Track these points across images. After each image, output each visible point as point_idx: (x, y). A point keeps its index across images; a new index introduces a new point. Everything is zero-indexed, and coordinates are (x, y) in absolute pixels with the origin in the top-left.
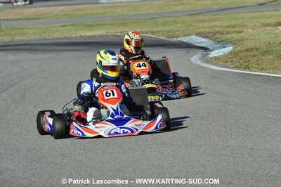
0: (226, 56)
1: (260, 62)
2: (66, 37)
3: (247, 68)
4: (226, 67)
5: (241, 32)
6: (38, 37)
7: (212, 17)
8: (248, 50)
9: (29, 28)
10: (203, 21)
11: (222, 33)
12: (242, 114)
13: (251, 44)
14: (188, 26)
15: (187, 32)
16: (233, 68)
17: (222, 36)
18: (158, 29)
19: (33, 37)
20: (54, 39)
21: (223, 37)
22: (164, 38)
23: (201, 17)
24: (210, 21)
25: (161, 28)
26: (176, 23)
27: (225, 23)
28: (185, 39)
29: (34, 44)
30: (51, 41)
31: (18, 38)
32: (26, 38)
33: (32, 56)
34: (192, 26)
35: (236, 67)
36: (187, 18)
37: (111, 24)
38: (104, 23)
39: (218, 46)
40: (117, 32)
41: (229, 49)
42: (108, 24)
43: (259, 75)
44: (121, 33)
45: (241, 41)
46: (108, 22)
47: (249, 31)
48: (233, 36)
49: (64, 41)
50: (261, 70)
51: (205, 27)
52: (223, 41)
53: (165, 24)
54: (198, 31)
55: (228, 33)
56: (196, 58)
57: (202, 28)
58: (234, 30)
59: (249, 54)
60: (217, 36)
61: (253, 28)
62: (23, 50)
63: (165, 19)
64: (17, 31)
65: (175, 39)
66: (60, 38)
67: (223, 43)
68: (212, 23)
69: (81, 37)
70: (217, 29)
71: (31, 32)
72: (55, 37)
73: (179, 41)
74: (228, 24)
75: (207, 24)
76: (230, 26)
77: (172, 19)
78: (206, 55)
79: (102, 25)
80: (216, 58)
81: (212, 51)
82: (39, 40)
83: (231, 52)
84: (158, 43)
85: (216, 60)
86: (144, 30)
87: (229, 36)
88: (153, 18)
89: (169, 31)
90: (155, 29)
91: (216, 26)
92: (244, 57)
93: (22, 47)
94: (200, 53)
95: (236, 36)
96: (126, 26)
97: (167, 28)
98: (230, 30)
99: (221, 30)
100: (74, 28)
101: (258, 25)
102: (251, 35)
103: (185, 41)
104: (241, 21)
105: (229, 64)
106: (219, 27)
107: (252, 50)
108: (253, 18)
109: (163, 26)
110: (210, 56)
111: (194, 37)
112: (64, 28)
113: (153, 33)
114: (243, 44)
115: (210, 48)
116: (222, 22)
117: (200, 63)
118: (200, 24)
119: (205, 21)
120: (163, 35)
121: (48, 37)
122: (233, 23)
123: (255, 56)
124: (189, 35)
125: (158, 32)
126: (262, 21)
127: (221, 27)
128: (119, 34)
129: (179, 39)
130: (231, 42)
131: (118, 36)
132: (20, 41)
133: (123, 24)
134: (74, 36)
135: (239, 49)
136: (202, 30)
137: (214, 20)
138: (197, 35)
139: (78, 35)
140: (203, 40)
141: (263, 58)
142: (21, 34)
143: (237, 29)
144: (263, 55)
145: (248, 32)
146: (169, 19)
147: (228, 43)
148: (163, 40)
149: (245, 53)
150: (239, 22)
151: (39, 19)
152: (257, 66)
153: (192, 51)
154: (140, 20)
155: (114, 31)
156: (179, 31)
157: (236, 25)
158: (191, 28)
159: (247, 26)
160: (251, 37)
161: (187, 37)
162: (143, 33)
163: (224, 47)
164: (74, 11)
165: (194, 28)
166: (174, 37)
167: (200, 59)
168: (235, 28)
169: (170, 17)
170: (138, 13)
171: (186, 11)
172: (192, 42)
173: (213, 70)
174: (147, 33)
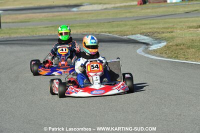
0: (161, 49)
1: (186, 54)
2: (47, 35)
3: (176, 57)
4: (162, 57)
5: (172, 32)
6: (28, 35)
7: (152, 22)
8: (177, 45)
9: (22, 29)
10: (144, 24)
11: (159, 33)
12: (173, 91)
13: (179, 41)
14: (135, 28)
15: (134, 32)
16: (166, 58)
17: (158, 35)
18: (113, 30)
19: (24, 35)
20: (39, 36)
21: (160, 36)
22: (117, 36)
23: (144, 22)
24: (150, 24)
25: (116, 29)
26: (126, 25)
27: (161, 26)
28: (133, 37)
29: (25, 40)
30: (38, 38)
31: (14, 36)
32: (19, 36)
33: (24, 48)
34: (138, 28)
35: (169, 57)
37: (80, 26)
38: (74, 25)
39: (156, 42)
40: (84, 32)
41: (163, 44)
42: (78, 26)
43: (185, 63)
45: (172, 38)
46: (78, 25)
47: (178, 31)
48: (166, 35)
49: (47, 37)
50: (187, 59)
51: (147, 28)
52: (159, 38)
53: (118, 26)
54: (142, 31)
55: (163, 33)
56: (140, 50)
57: (145, 29)
58: (168, 30)
59: (178, 47)
60: (155, 35)
61: (181, 29)
62: (17, 44)
63: (118, 23)
64: (13, 30)
65: (125, 37)
66: (44, 36)
67: (159, 40)
68: (151, 26)
70: (155, 30)
71: (23, 31)
72: (40, 35)
73: (128, 38)
74: (163, 26)
75: (148, 26)
76: (164, 28)
78: (147, 48)
80: (154, 51)
81: (152, 45)
82: (29, 37)
83: (165, 46)
84: (113, 40)
85: (154, 52)
86: (103, 30)
87: (164, 35)
88: (110, 22)
89: (121, 31)
90: (111, 30)
91: (154, 28)
92: (174, 50)
93: (16, 42)
94: (143, 46)
95: (169, 35)
96: (90, 27)
97: (119, 29)
98: (165, 30)
99: (158, 30)
100: (53, 29)
101: (184, 27)
102: (180, 34)
103: (132, 38)
104: (172, 24)
105: (164, 55)
106: (156, 28)
107: (180, 45)
108: (181, 22)
109: (117, 27)
110: (151, 49)
111: (139, 35)
112: (47, 29)
113: (110, 32)
114: (174, 41)
115: (150, 43)
116: (159, 25)
117: (143, 54)
118: (143, 26)
119: (147, 24)
120: (116, 34)
121: (35, 35)
122: (166, 26)
123: (182, 49)
124: (135, 34)
125: (113, 32)
126: (187, 24)
127: (159, 28)
128: (86, 33)
129: (128, 37)
130: (165, 39)
132: (15, 38)
133: (88, 26)
134: (53, 34)
135: (171, 44)
136: (144, 31)
137: (153, 24)
138: (141, 34)
140: (146, 37)
141: (188, 50)
142: (16, 33)
143: (169, 30)
144: (188, 49)
146: (121, 23)
147: (163, 40)
148: (116, 38)
149: (175, 47)
150: (171, 25)
151: (29, 22)
152: (183, 57)
153: (137, 45)
154: (100, 23)
155: (82, 31)
156: (128, 31)
157: (169, 27)
158: (137, 29)
159: (177, 28)
160: (180, 36)
161: (134, 36)
162: (103, 32)
163: (160, 43)
164: (54, 16)
165: (139, 29)
166: (125, 35)
167: (143, 51)
168: (168, 29)
169: (122, 21)
170: (99, 18)
171: (133, 17)
172: (138, 39)
173: (152, 59)
174: (105, 32)
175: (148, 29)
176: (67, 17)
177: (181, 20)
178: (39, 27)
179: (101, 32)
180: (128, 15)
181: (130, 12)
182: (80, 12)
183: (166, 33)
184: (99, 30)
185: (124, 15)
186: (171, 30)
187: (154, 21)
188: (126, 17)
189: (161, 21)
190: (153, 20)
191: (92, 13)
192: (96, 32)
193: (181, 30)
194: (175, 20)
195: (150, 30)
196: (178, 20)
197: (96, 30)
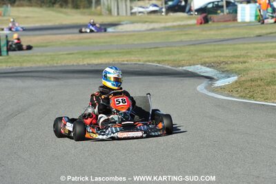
0: (231, 85)
1: (265, 92)
2: (73, 65)
3: (252, 97)
4: (232, 96)
5: (245, 62)
6: (46, 63)
7: (217, 47)
8: (252, 80)
9: (37, 56)
10: (207, 51)
11: (226, 63)
13: (256, 75)
14: (193, 56)
15: (192, 62)
16: (238, 98)
17: (226, 66)
18: (164, 59)
19: (41, 64)
20: (62, 66)
21: (228, 67)
22: (169, 67)
24: (214, 51)
25: (167, 58)
26: (181, 52)
27: (230, 53)
28: (191, 69)
29: (43, 72)
32: (34, 65)
33: (41, 83)
34: (198, 56)
35: (241, 97)
36: (192, 48)
38: (110, 51)
39: (222, 75)
40: (123, 61)
41: (233, 79)
42: (114, 53)
43: (264, 105)
44: (127, 61)
45: (245, 71)
46: (114, 51)
47: (253, 61)
48: (237, 65)
49: (72, 68)
50: (266, 100)
51: (209, 57)
52: (227, 71)
53: (170, 53)
54: (203, 60)
55: (233, 63)
56: (201, 87)
57: (208, 58)
58: (239, 60)
59: (253, 84)
60: (222, 66)
61: (257, 58)
62: (32, 77)
63: (169, 48)
64: (25, 58)
65: (180, 68)
66: (68, 66)
67: (228, 73)
68: (216, 54)
69: (89, 64)
70: (222, 59)
71: (38, 59)
72: (63, 64)
73: (185, 71)
74: (232, 55)
75: (212, 54)
76: (234, 57)
77: (177, 48)
78: (211, 84)
79: (108, 53)
80: (221, 88)
81: (217, 80)
82: (47, 67)
83: (236, 82)
84: (164, 72)
85: (221, 90)
86: (150, 59)
87: (233, 66)
89: (174, 61)
90: (161, 58)
91: (220, 56)
92: (249, 87)
93: (30, 74)
94: (205, 82)
95: (241, 66)
96: (132, 55)
97: (172, 57)
98: (234, 60)
99: (226, 60)
100: (81, 56)
101: (262, 56)
104: (245, 52)
105: (234, 94)
106: (224, 57)
107: (256, 80)
108: (256, 49)
109: (169, 55)
110: (216, 85)
111: (199, 66)
112: (71, 56)
113: (159, 62)
114: (247, 74)
115: (215, 77)
116: (227, 52)
117: (205, 92)
118: (205, 54)
119: (210, 51)
120: (168, 65)
121: (55, 65)
122: (237, 53)
123: (259, 86)
124: (194, 65)
125: (163, 61)
126: (266, 52)
127: (226, 57)
128: (126, 62)
129: (184, 68)
130: (236, 72)
131: (124, 64)
132: (28, 68)
133: (128, 53)
134: (81, 63)
135: (243, 79)
136: (207, 60)
137: (219, 51)
138: (202, 64)
139: (85, 63)
140: (208, 69)
141: (267, 88)
142: (29, 61)
143: (241, 60)
144: (268, 85)
145: (252, 63)
146: (174, 48)
147: (233, 73)
148: (168, 69)
149: (249, 84)
150: (243, 52)
151: (46, 46)
152: (261, 96)
154: (145, 49)
155: (120, 60)
156: (184, 60)
157: (241, 55)
158: (196, 57)
159: (251, 57)
160: (255, 67)
161: (192, 67)
162: (149, 61)
163: (229, 77)
164: (81, 39)
165: (199, 58)
166: (179, 66)
167: (206, 88)
168: (239, 58)
169: (175, 47)
170: (143, 42)
171: (191, 41)
172: (197, 72)
173: (218, 99)
174: (153, 62)
175: (211, 57)
176: (98, 40)
177: (257, 45)
178: (61, 53)
179: (146, 61)
180: (184, 38)
181: (186, 34)
182: (117, 34)
183: (236, 63)
184: (145, 59)
185: (178, 39)
186: (244, 60)
187: (220, 47)
188: (181, 41)
189: (229, 46)
190: (218, 45)
191: (134, 35)
192: (139, 61)
193: (258, 60)
194: (249, 46)
195: (215, 59)
196: (253, 45)
197: (140, 59)
